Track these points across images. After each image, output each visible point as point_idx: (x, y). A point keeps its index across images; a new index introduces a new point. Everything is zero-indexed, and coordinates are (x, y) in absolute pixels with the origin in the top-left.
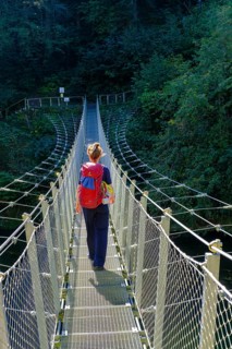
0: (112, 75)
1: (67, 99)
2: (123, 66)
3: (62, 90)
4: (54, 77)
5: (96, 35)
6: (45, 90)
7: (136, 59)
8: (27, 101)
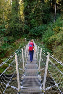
0: (37, 35)
1: (26, 40)
2: (39, 33)
3: (25, 38)
4: (24, 36)
5: (33, 27)
6: (22, 38)
7: (42, 31)
8: (17, 40)
